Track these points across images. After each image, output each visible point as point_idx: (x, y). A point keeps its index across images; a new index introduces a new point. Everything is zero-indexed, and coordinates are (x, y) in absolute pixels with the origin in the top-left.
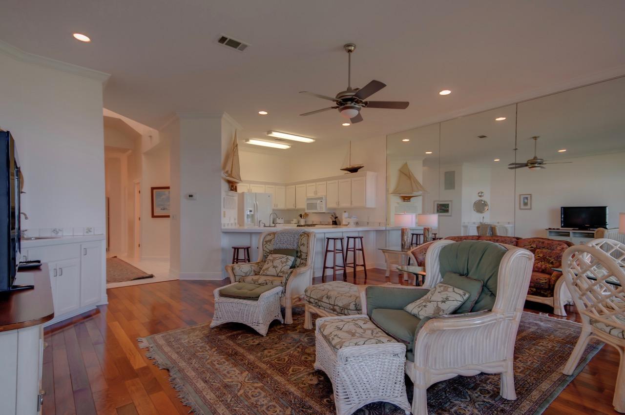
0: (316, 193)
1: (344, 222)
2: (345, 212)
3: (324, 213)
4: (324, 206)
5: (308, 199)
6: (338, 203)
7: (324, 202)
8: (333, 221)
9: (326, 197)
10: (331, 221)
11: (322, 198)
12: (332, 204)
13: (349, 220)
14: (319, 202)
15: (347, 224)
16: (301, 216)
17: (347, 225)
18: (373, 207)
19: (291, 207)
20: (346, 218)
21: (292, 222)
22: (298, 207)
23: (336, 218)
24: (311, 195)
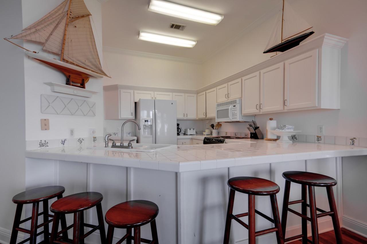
0: (228, 96)
1: (270, 136)
2: (271, 119)
3: (239, 122)
4: (238, 112)
5: (219, 105)
6: (259, 106)
7: (238, 106)
8: (251, 134)
9: (241, 99)
10: (248, 133)
11: (235, 102)
12: (250, 109)
13: (278, 132)
14: (231, 107)
15: (276, 138)
16: (213, 126)
17: (276, 140)
18: (335, 107)
19: (202, 116)
20: (274, 129)
21: (204, 133)
22: (209, 116)
23: (256, 128)
24: (222, 99)
